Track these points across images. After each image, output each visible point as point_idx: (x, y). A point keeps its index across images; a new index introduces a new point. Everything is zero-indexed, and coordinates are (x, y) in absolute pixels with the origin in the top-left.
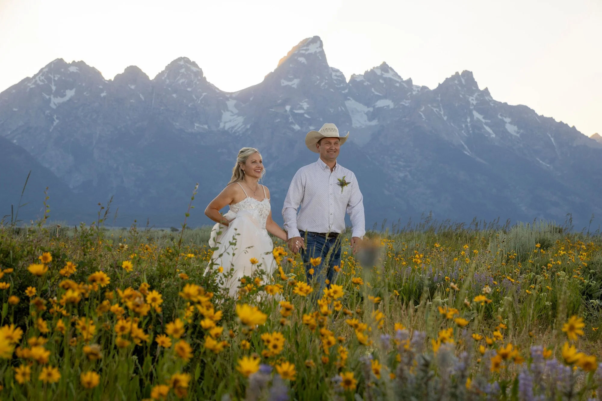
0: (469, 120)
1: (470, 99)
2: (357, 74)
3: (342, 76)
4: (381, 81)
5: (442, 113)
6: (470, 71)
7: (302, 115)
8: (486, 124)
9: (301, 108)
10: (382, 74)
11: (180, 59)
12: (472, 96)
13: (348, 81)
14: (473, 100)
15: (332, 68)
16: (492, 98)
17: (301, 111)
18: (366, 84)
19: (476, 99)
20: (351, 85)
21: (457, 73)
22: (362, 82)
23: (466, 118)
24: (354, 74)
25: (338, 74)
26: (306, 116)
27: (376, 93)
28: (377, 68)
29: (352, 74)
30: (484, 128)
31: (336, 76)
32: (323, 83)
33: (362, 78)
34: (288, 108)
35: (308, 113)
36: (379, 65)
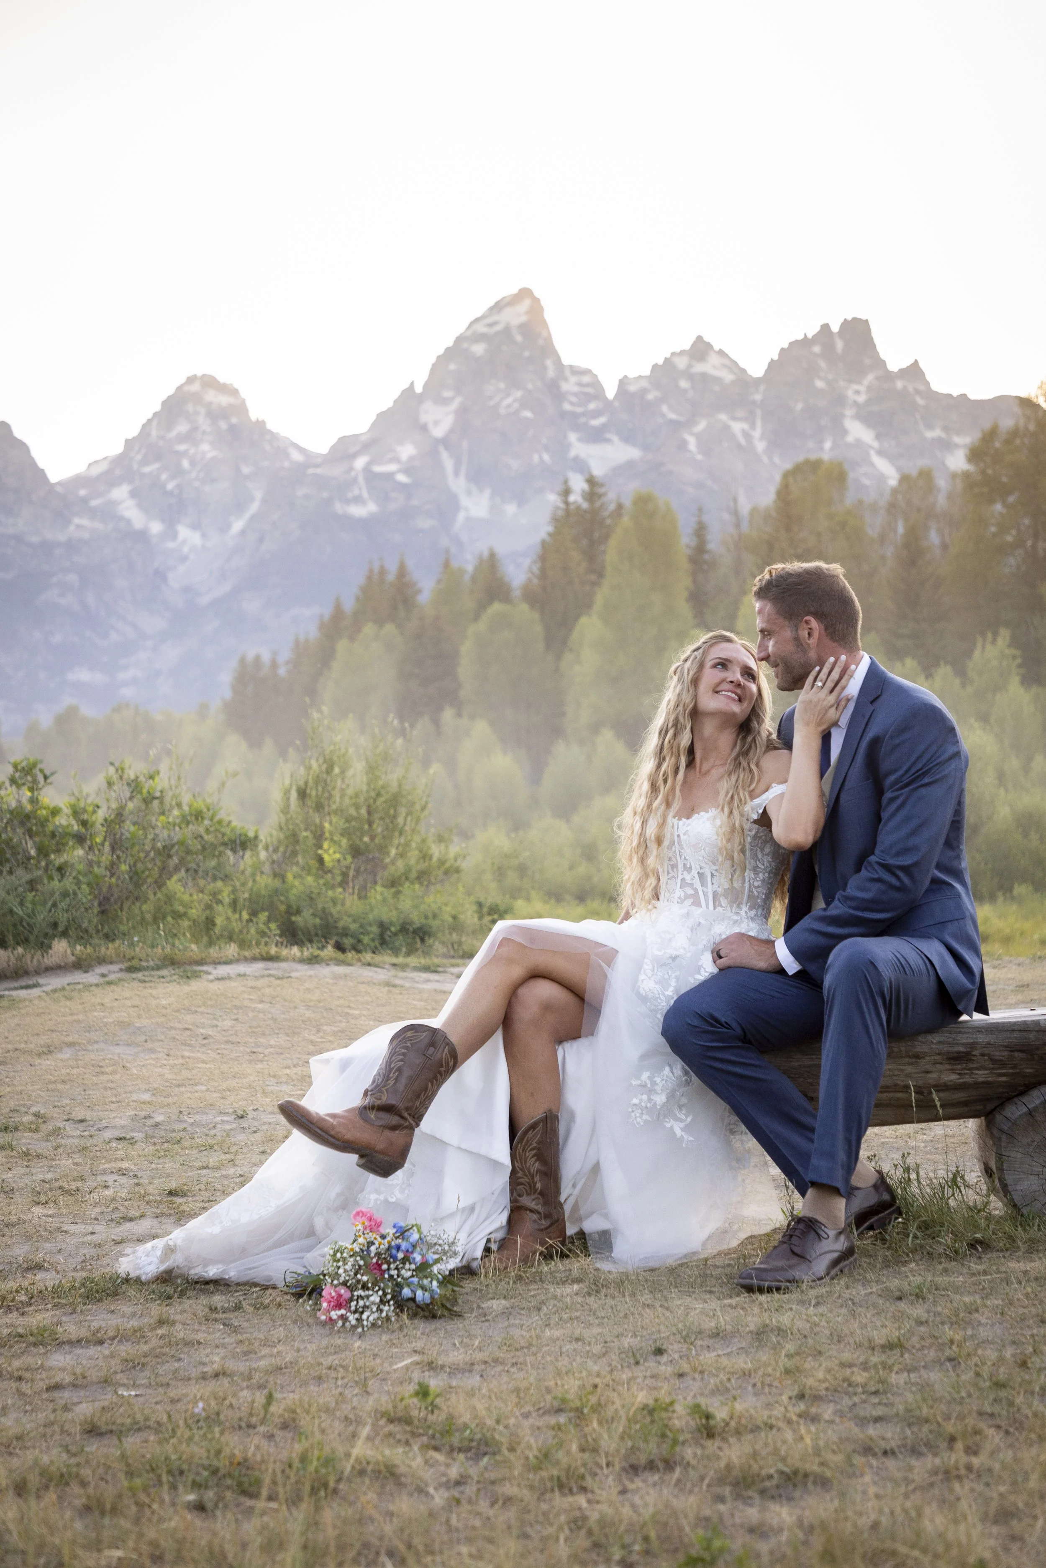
0: (828, 445)
1: (850, 393)
2: (631, 375)
3: (596, 384)
4: (684, 384)
5: (757, 434)
6: (864, 318)
7: (389, 476)
8: (880, 453)
9: (396, 459)
10: (690, 366)
11: (191, 380)
12: (860, 383)
13: (611, 392)
14: (857, 392)
15: (571, 367)
16: (928, 383)
17: (392, 468)
18: (650, 397)
19: (869, 388)
20: (617, 404)
21: (826, 327)
22: (644, 391)
23: (821, 442)
24: (626, 376)
25: (586, 379)
26: (401, 478)
27: (672, 416)
28: (682, 352)
29: (621, 377)
30: (872, 465)
31: (580, 384)
32: (509, 401)
33: (644, 384)
34: (360, 463)
35: (407, 471)
36: (687, 346)
